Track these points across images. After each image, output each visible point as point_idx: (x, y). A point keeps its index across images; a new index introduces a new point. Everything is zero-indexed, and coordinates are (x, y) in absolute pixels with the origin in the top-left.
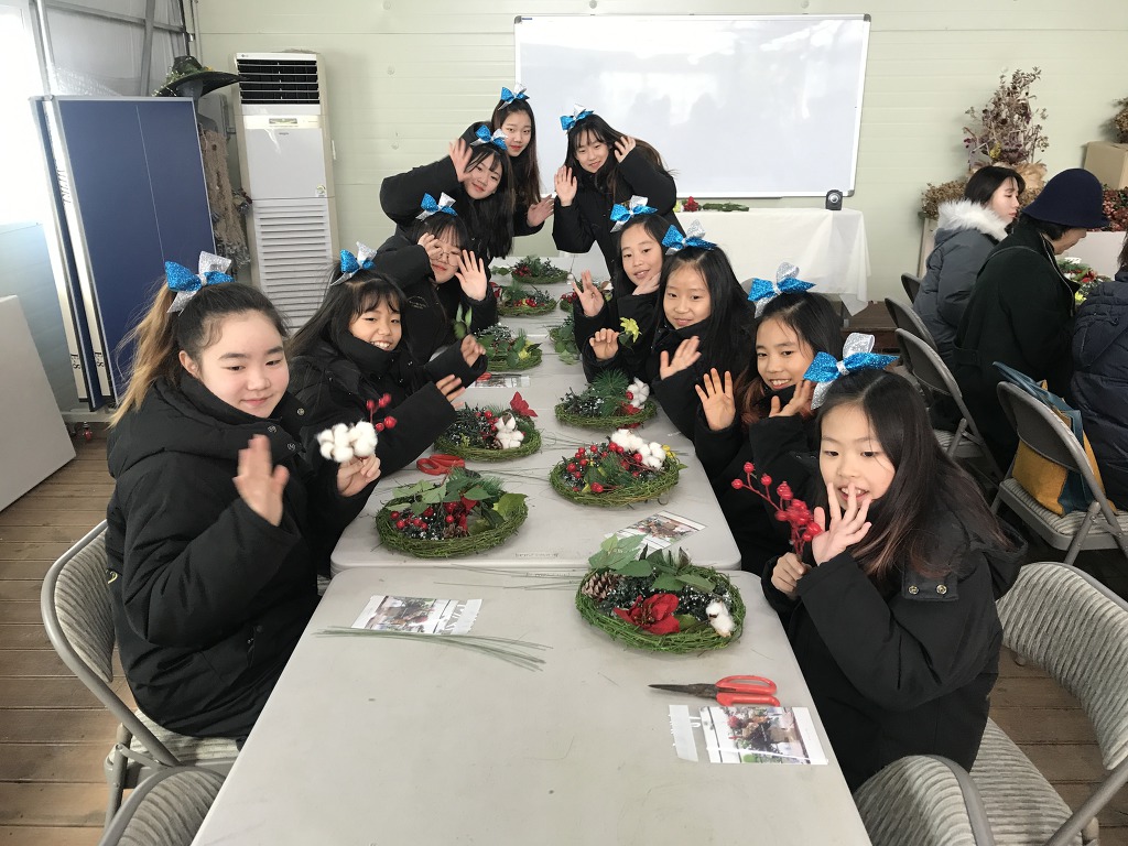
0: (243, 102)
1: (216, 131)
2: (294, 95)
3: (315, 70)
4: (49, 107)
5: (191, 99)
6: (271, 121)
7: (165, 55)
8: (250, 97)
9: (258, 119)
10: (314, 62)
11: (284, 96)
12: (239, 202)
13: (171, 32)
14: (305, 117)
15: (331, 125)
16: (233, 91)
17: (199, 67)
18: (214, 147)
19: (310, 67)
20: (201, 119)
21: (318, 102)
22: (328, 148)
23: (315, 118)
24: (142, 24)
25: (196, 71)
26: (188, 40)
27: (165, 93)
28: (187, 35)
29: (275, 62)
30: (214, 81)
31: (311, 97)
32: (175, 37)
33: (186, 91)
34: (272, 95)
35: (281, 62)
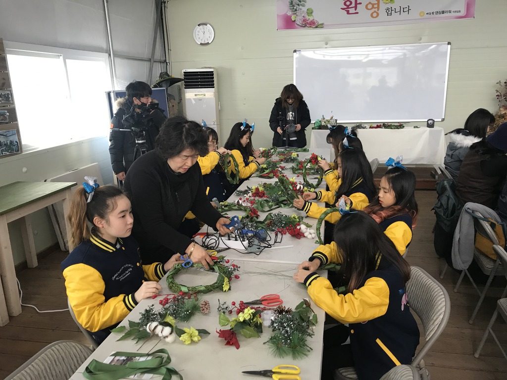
0: (185, 88)
1: (174, 100)
2: (205, 85)
3: (213, 75)
4: (112, 95)
5: (165, 88)
6: (196, 95)
7: (158, 70)
8: (188, 86)
9: (191, 94)
10: (213, 72)
11: (201, 85)
13: (160, 62)
14: (208, 94)
15: (219, 97)
16: (182, 84)
17: (168, 75)
18: (173, 106)
19: (211, 73)
20: (169, 95)
21: (214, 87)
22: (217, 105)
23: (212, 94)
24: (150, 60)
25: (167, 77)
26: (167, 65)
27: (155, 86)
28: (167, 63)
29: (198, 72)
30: (173, 81)
31: (211, 85)
32: (162, 64)
33: (164, 85)
34: (196, 85)
35: (200, 72)
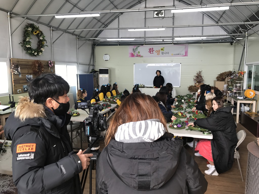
1: (96, 77)
2: (105, 73)
4: (78, 75)
5: (93, 74)
7: (91, 68)
8: (100, 73)
9: (101, 76)
10: (108, 69)
12: (97, 85)
13: (92, 65)
14: (106, 76)
15: (110, 77)
16: (98, 72)
17: (94, 70)
18: (95, 79)
20: (94, 76)
22: (109, 80)
23: (108, 76)
24: (89, 65)
26: (94, 66)
27: (90, 73)
29: (104, 69)
30: (96, 72)
31: (107, 73)
34: (103, 73)
